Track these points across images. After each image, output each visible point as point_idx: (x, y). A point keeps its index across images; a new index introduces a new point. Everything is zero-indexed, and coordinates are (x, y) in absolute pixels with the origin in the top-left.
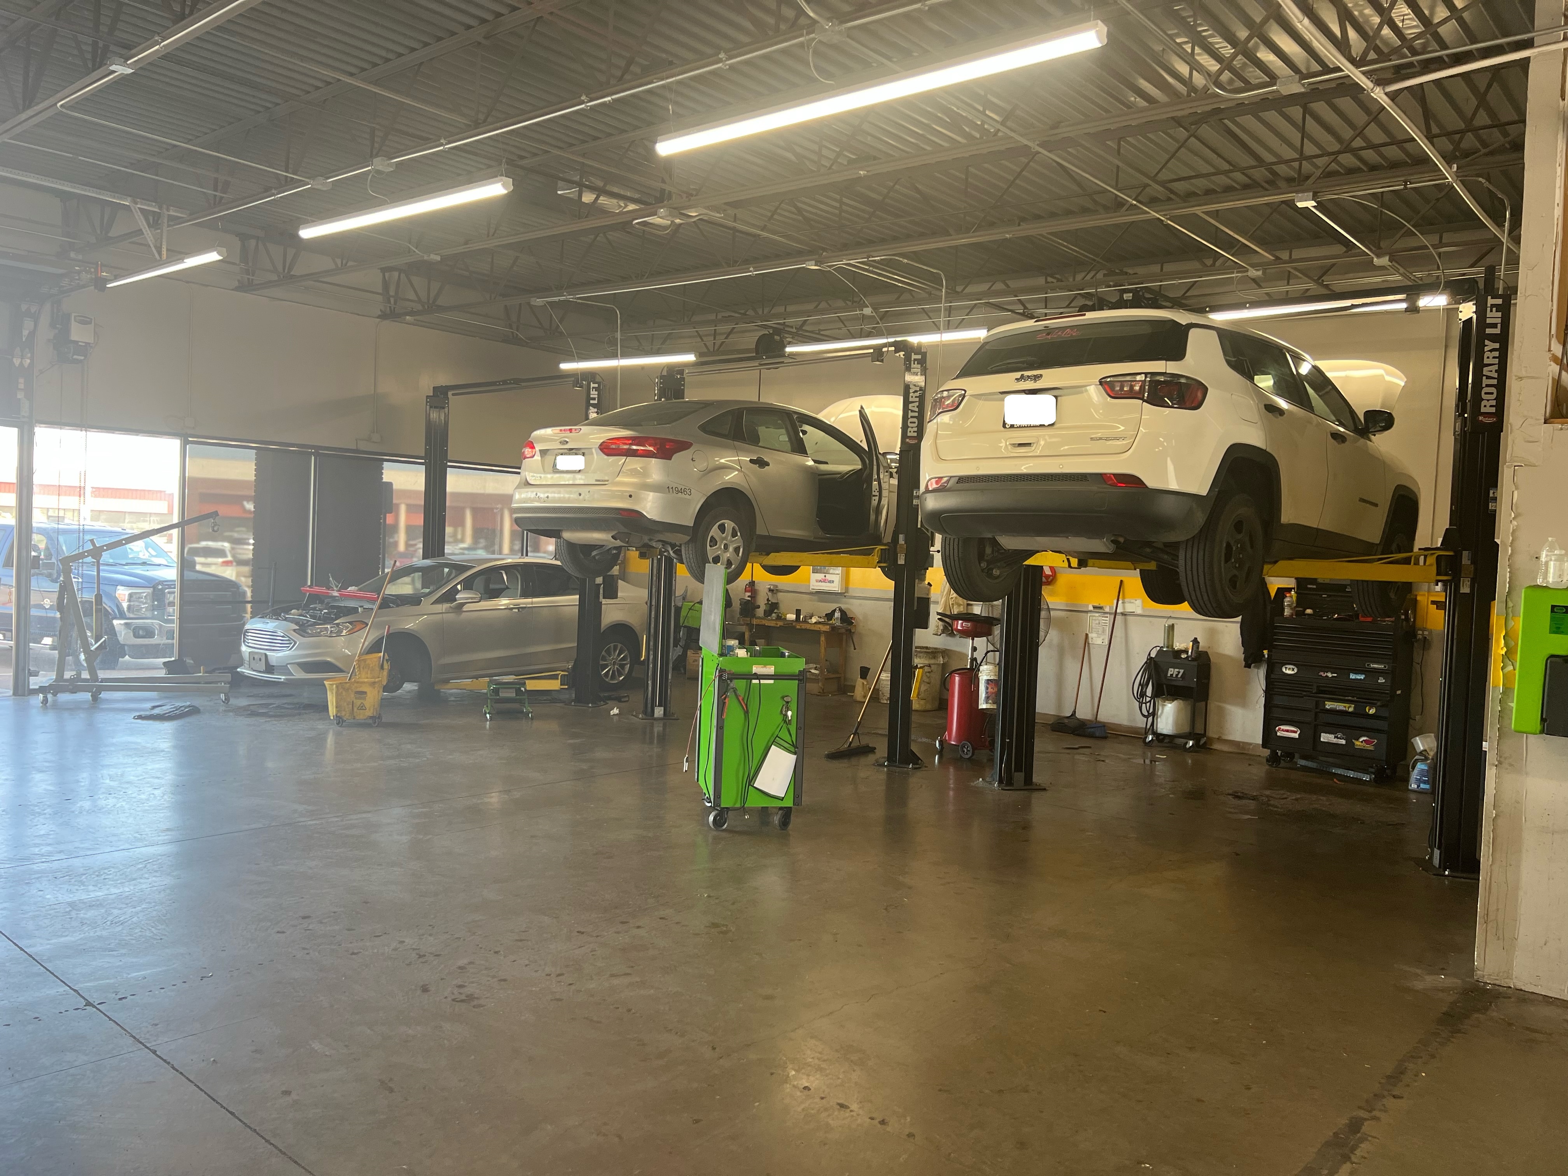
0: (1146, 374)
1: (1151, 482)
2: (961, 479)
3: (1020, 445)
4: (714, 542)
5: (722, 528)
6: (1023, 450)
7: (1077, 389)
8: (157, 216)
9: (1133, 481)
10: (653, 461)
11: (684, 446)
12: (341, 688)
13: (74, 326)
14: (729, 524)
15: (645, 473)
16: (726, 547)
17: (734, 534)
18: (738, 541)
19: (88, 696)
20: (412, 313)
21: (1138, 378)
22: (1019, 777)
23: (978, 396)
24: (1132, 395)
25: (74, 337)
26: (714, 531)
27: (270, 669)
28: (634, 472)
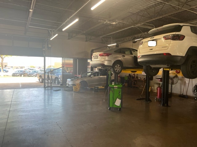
0: (172, 35)
1: (172, 54)
2: (142, 56)
3: (151, 49)
4: (116, 68)
5: (117, 66)
6: (151, 50)
7: (160, 39)
8: (52, 30)
9: (169, 54)
10: (106, 57)
11: (111, 54)
12: (75, 88)
13: (49, 45)
14: (118, 65)
15: (105, 58)
16: (118, 69)
17: (119, 67)
18: (120, 68)
19: (50, 88)
20: (88, 40)
21: (170, 36)
22: (166, 105)
23: (145, 42)
24: (169, 39)
25: (49, 46)
26: (116, 66)
27: (69, 85)
28: (104, 58)
